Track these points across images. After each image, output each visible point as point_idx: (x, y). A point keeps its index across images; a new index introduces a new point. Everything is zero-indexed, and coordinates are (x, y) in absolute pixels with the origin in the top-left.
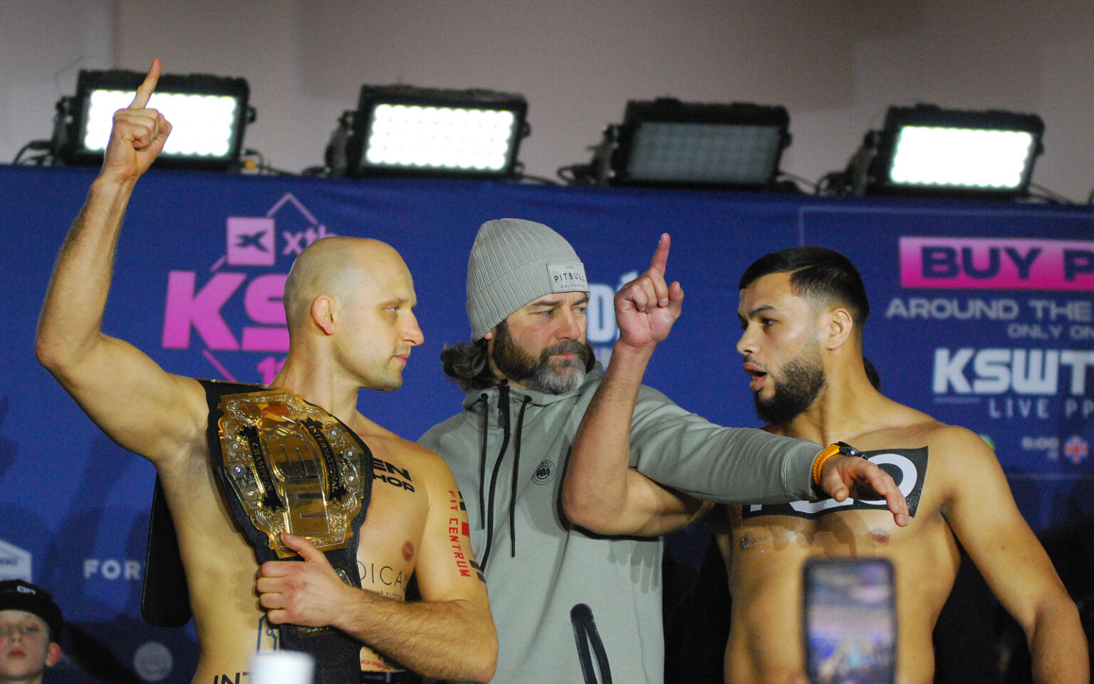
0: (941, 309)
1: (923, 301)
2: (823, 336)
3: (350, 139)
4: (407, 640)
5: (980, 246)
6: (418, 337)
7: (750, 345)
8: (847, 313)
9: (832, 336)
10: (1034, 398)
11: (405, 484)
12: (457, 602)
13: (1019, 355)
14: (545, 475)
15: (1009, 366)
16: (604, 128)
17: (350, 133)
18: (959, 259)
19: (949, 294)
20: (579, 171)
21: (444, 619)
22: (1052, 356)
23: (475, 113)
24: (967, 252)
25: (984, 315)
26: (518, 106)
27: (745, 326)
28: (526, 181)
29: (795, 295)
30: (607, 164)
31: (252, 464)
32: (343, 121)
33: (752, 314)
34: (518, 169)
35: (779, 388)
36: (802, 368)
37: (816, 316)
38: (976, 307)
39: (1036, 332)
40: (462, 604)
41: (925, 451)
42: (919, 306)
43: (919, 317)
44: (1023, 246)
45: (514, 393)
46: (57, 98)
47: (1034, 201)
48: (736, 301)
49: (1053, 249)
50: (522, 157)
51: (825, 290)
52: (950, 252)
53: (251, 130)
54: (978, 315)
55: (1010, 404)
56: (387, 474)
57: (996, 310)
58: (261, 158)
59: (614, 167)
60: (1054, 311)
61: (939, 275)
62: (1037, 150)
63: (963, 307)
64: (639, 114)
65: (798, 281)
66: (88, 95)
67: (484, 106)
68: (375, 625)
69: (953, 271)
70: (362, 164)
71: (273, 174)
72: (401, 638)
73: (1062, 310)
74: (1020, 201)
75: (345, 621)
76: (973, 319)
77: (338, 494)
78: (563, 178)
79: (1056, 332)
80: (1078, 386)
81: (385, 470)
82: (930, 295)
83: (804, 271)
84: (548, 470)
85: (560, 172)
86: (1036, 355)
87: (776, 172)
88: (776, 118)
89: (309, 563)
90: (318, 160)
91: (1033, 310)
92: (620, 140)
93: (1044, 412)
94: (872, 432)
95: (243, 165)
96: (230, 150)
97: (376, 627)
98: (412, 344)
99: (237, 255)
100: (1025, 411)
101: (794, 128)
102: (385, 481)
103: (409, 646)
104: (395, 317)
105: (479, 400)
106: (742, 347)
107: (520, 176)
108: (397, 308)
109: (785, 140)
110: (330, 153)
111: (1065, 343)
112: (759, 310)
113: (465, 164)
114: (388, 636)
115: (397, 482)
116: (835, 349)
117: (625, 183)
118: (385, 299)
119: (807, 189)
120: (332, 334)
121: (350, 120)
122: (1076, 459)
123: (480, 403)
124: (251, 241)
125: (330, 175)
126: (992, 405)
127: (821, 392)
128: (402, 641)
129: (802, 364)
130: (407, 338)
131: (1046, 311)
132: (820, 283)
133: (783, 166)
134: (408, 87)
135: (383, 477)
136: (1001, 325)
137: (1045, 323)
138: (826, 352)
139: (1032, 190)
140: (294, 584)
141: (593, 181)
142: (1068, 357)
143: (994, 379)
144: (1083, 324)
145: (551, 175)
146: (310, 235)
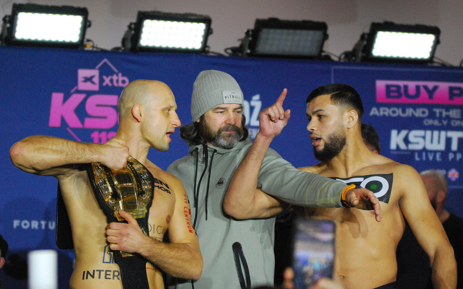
0: (394, 112)
1: (386, 109)
2: (345, 123)
3: (133, 35)
4: (168, 261)
5: (412, 85)
6: (178, 123)
7: (313, 127)
8: (356, 112)
9: (349, 122)
10: (435, 152)
11: (167, 190)
12: (187, 244)
13: (429, 133)
14: (221, 184)
15: (424, 137)
16: (246, 31)
17: (133, 32)
18: (402, 90)
19: (397, 106)
20: (234, 50)
21: (183, 251)
22: (443, 133)
23: (188, 24)
24: (406, 87)
25: (413, 115)
26: (207, 21)
27: (310, 119)
28: (211, 54)
29: (333, 104)
30: (247, 47)
31: (107, 179)
32: (130, 27)
33: (314, 113)
34: (207, 49)
35: (326, 145)
36: (336, 136)
37: (342, 114)
38: (410, 112)
39: (436, 123)
40: (189, 245)
41: (391, 175)
42: (384, 111)
43: (384, 116)
44: (431, 84)
45: (209, 148)
46: (3, 16)
47: (435, 65)
48: (305, 108)
49: (444, 86)
50: (209, 43)
51: (346, 102)
52: (398, 87)
53: (89, 30)
54: (410, 115)
55: (424, 154)
56: (160, 185)
57: (418, 113)
58: (94, 44)
59: (249, 48)
60: (444, 113)
61: (393, 97)
62: (437, 42)
63: (404, 111)
64: (261, 25)
65: (334, 98)
66: (17, 15)
67: (192, 21)
68: (155, 254)
69: (400, 95)
70: (138, 46)
71: (98, 50)
72: (166, 260)
73: (447, 113)
74: (429, 64)
75: (143, 251)
76: (408, 117)
77: (141, 193)
78: (227, 53)
79: (445, 123)
80: (454, 146)
81: (159, 183)
82: (389, 106)
83: (336, 94)
84: (223, 182)
85: (226, 50)
86: (436, 133)
87: (321, 51)
88: (322, 27)
89: (130, 224)
90: (119, 44)
91: (435, 113)
92: (253, 36)
93: (439, 158)
94: (367, 167)
95: (85, 46)
96: (79, 39)
97: (156, 255)
98: (176, 126)
99: (82, 86)
100: (431, 158)
101: (329, 32)
102: (159, 188)
103: (169, 263)
104: (168, 114)
105: (194, 150)
106: (309, 128)
107: (208, 52)
108: (169, 110)
109: (326, 37)
110: (124, 41)
111: (449, 128)
112: (317, 111)
113: (184, 46)
114: (160, 259)
115: (164, 189)
116: (350, 128)
117: (254, 55)
118: (164, 106)
119: (335, 59)
120: (141, 122)
121: (133, 26)
122: (453, 179)
123: (195, 152)
124: (88, 79)
125: (124, 50)
126: (416, 155)
127: (345, 148)
128: (166, 261)
129: (337, 135)
130: (174, 123)
131: (441, 113)
132: (343, 99)
133: (325, 49)
134: (159, 12)
135: (158, 187)
136: (421, 119)
137: (440, 119)
138: (346, 129)
139: (435, 60)
140: (123, 233)
141: (240, 55)
142: (451, 134)
143: (417, 143)
144: (457, 119)
145: (222, 52)
146: (115, 77)
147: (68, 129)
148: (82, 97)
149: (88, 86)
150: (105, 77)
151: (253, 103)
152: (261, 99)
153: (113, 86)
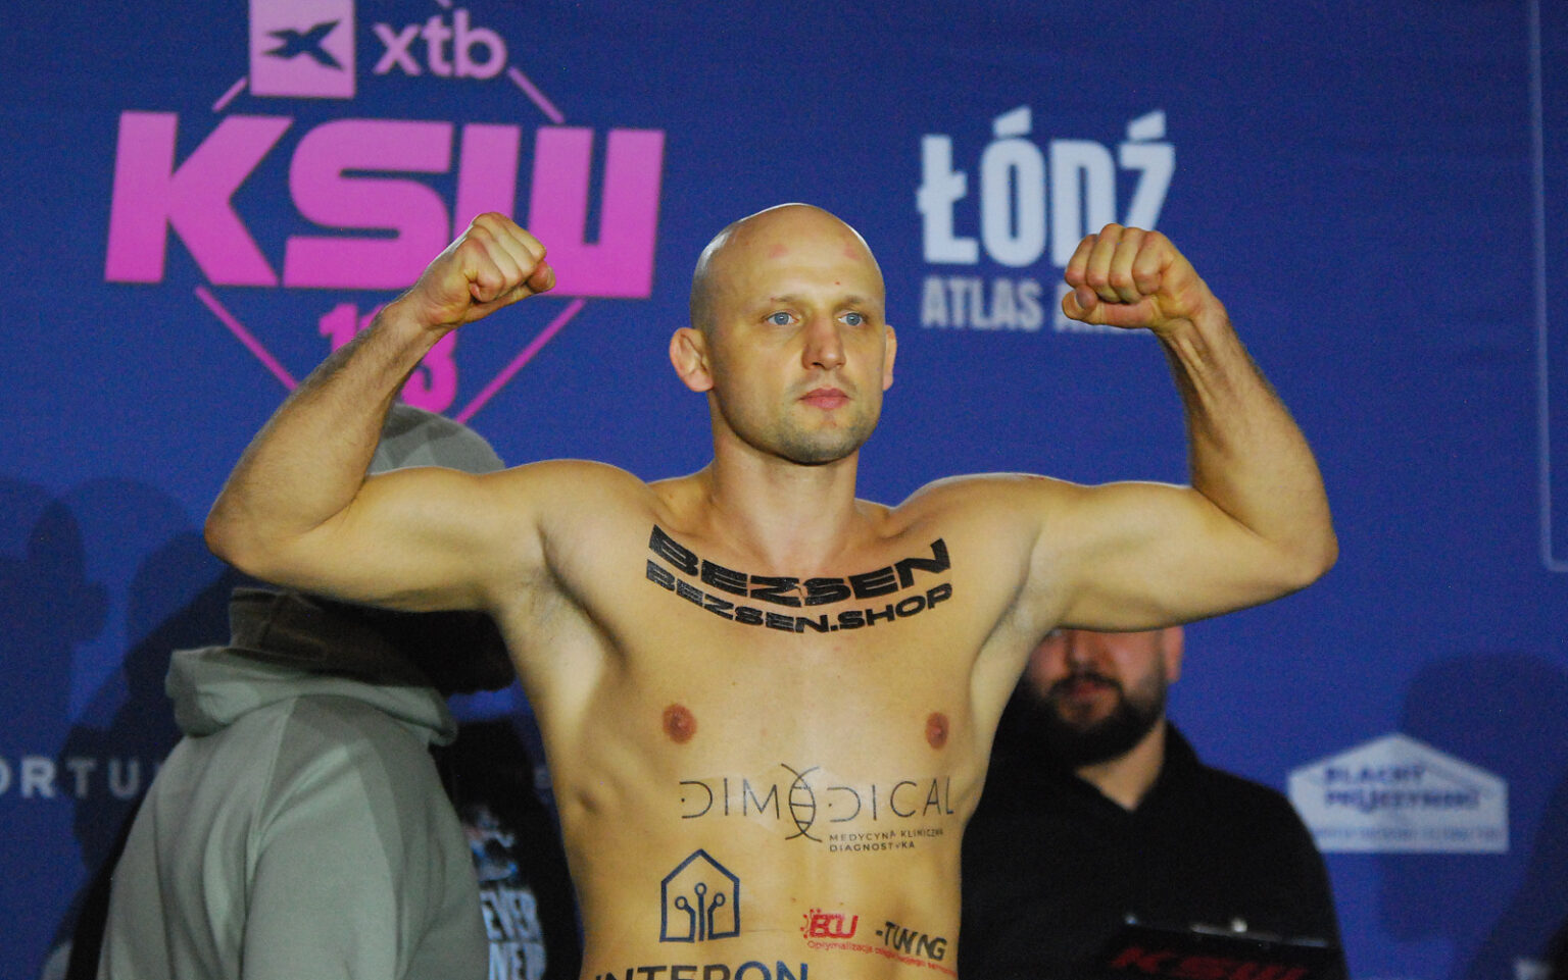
99: (271, 75)
124: (302, 43)
146: (435, 32)
147: (201, 293)
148: (270, 129)
149: (302, 78)
150: (383, 31)
151: (1131, 156)
152: (1172, 135)
153: (427, 73)
